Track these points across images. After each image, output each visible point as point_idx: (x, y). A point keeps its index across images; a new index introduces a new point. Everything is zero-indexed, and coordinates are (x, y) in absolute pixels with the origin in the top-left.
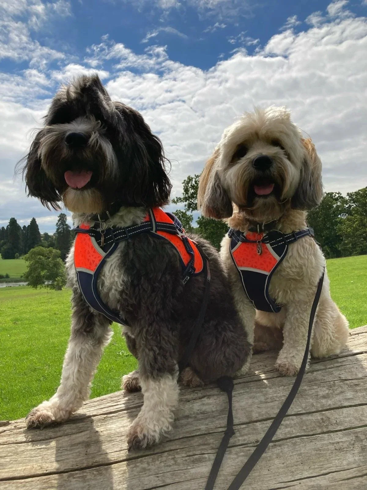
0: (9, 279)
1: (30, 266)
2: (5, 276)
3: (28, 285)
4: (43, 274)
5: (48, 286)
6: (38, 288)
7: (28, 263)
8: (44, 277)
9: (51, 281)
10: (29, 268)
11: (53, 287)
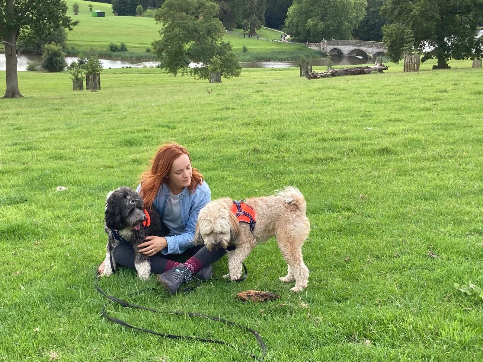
0: (127, 54)
1: (165, 32)
2: (119, 48)
3: (162, 67)
4: (188, 47)
5: (196, 70)
6: (179, 74)
7: (160, 26)
8: (188, 54)
9: (201, 63)
10: (162, 36)
11: (203, 73)
